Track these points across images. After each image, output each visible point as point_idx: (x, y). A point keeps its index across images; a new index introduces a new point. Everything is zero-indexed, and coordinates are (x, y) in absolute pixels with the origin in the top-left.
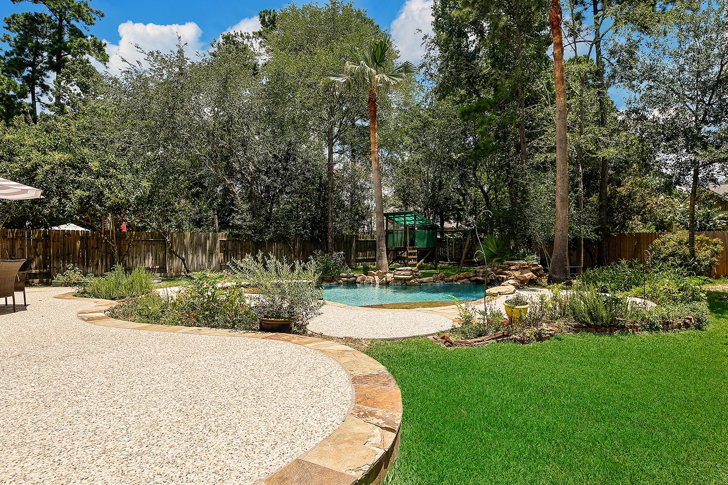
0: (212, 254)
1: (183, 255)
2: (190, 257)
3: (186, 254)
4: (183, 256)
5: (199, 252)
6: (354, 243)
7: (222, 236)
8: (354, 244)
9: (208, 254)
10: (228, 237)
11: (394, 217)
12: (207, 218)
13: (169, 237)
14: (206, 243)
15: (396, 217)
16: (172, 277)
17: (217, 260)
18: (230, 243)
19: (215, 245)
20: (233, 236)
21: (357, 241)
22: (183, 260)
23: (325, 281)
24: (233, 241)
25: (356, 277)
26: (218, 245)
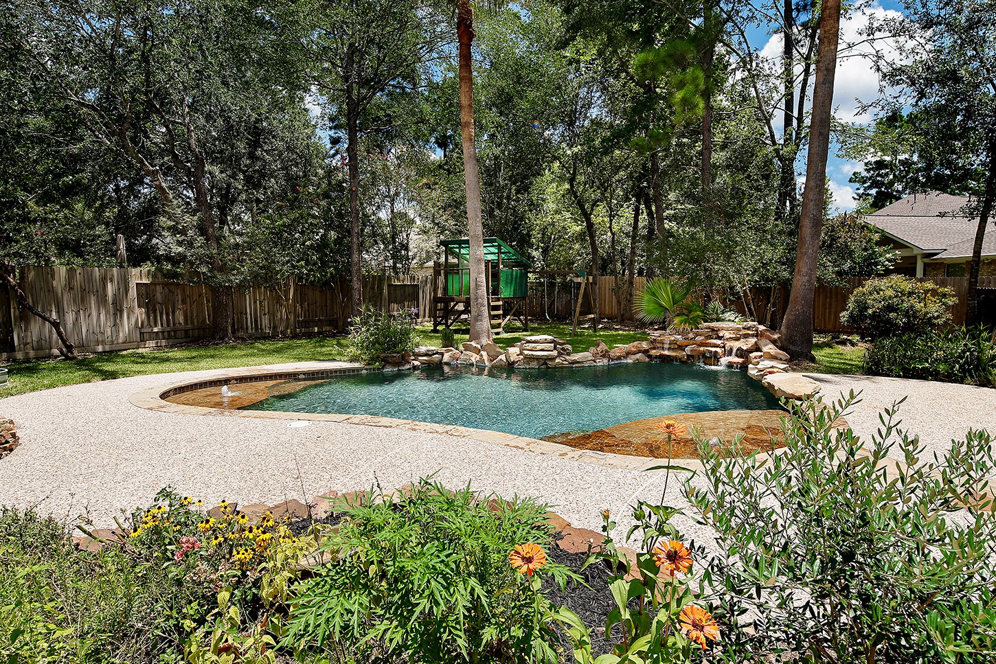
0: (121, 312)
1: (54, 313)
2: (70, 318)
3: (60, 311)
4: (54, 316)
5: (91, 308)
6: (385, 288)
7: (139, 276)
8: (385, 291)
9: (112, 311)
10: (154, 276)
11: (460, 248)
12: (93, 240)
13: (15, 276)
14: (105, 288)
15: (463, 248)
16: (28, 360)
17: (133, 321)
18: (159, 288)
19: (127, 291)
20: (165, 276)
21: (390, 286)
22: (56, 325)
23: (389, 363)
24: (165, 285)
25: (442, 354)
26: (133, 292)
